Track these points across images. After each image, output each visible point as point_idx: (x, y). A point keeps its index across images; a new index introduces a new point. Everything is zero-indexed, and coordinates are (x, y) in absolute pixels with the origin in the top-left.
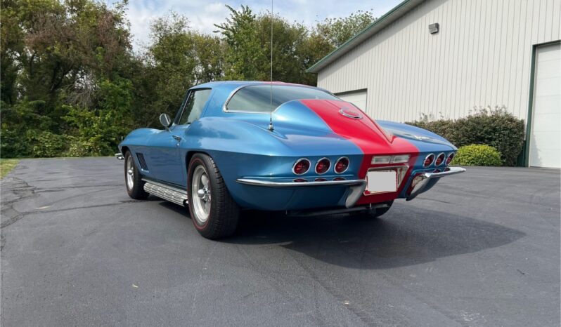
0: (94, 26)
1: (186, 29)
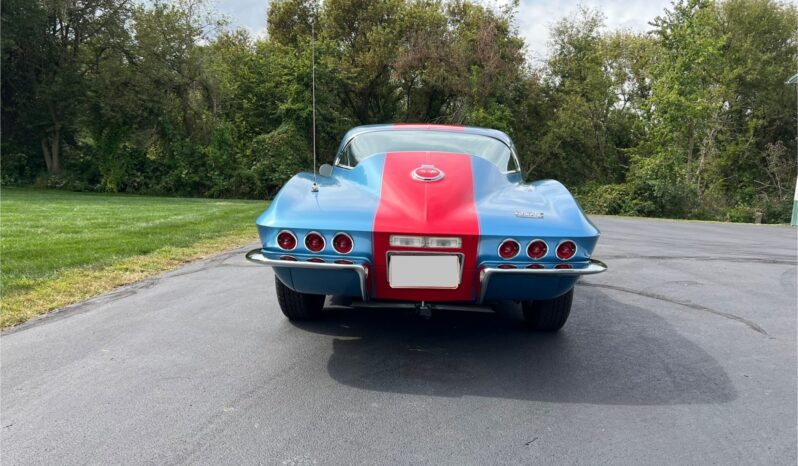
0: (472, 40)
1: (601, 30)
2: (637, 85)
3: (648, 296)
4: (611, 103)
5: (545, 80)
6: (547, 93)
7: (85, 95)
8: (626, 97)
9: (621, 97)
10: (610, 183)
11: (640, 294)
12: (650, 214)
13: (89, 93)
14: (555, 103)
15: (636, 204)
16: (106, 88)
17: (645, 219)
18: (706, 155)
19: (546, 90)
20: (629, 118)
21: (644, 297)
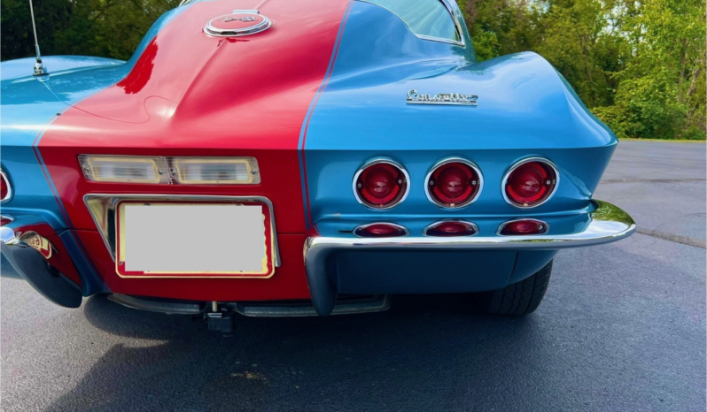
2: (626, 9)
3: (665, 238)
4: (599, 28)
5: (533, 8)
6: (535, 20)
7: (94, 39)
8: (615, 21)
9: (609, 22)
10: (597, 106)
11: (652, 235)
12: (639, 135)
13: (98, 38)
14: (542, 28)
15: (624, 127)
16: (113, 31)
17: (635, 140)
18: (697, 75)
19: (534, 16)
20: (617, 42)
21: (660, 241)
